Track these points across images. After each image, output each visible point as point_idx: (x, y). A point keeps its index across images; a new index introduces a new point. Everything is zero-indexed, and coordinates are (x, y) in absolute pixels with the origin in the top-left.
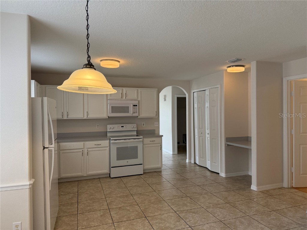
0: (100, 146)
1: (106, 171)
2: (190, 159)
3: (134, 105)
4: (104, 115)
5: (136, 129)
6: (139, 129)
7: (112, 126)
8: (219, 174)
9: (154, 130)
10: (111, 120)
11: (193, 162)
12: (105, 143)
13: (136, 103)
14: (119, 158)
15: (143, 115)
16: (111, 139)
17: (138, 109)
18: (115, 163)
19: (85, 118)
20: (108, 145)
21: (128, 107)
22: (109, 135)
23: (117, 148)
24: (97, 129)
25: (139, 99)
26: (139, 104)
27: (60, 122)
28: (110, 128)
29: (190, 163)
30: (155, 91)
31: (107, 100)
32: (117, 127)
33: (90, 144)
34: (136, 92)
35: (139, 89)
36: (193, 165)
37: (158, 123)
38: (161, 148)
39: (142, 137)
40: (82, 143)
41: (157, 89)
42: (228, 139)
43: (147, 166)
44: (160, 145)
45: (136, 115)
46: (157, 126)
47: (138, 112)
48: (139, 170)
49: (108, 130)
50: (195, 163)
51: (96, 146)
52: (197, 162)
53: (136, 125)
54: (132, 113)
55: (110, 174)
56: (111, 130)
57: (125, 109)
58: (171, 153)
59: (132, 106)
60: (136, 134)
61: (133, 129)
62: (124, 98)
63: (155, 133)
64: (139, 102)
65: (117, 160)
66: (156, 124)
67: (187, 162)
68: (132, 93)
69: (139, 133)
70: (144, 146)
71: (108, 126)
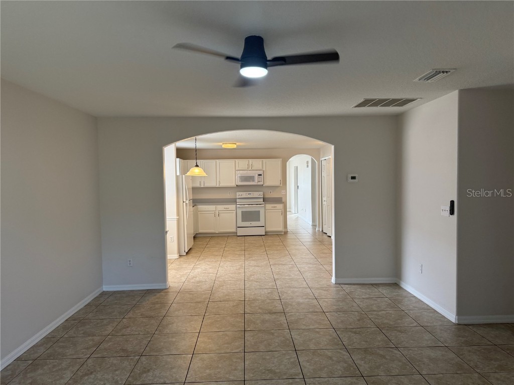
0: (228, 209)
1: (234, 230)
2: (319, 227)
3: (259, 175)
4: (233, 185)
5: (262, 197)
6: (265, 197)
7: (240, 193)
8: (330, 237)
9: (281, 198)
10: (239, 188)
11: (321, 230)
12: (232, 207)
13: (261, 172)
15: (267, 183)
17: (262, 178)
18: (241, 224)
19: (218, 186)
20: (235, 208)
21: (253, 177)
22: (238, 201)
23: (242, 212)
24: (228, 195)
25: (264, 169)
26: (263, 173)
27: (195, 190)
28: (239, 194)
29: (319, 231)
30: (279, 162)
31: (236, 170)
32: (244, 195)
33: (221, 207)
34: (261, 163)
35: (264, 160)
36: (321, 234)
37: (285, 191)
38: (282, 214)
39: (266, 203)
40: (215, 206)
43: (268, 229)
44: (281, 211)
45: (261, 183)
47: (262, 181)
48: (261, 231)
49: (238, 197)
50: (323, 231)
51: (225, 209)
53: (262, 193)
54: (257, 181)
55: (236, 233)
56: (240, 197)
57: (251, 178)
59: (257, 175)
60: (262, 200)
61: (260, 197)
62: (250, 169)
63: (282, 201)
64: (263, 171)
65: (242, 221)
66: (283, 192)
67: (317, 230)
68: (257, 164)
69: (264, 200)
70: (266, 211)
71: (237, 193)
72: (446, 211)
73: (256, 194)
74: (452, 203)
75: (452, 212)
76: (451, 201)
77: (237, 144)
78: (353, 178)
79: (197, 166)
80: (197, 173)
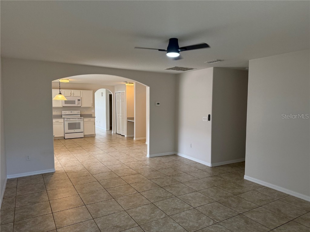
0: (58, 122)
1: (63, 135)
2: (114, 131)
3: (78, 100)
4: (61, 106)
5: (80, 114)
6: (82, 114)
8: (124, 136)
9: (92, 114)
10: (64, 108)
11: (115, 133)
12: (61, 120)
13: (79, 98)
14: (69, 129)
15: (84, 105)
16: (65, 118)
17: (81, 102)
18: (67, 131)
20: (63, 122)
21: (75, 101)
22: (63, 116)
23: (68, 123)
24: (56, 113)
25: (82, 96)
26: (81, 99)
28: (64, 112)
29: (114, 133)
30: (91, 92)
32: (68, 112)
34: (79, 92)
35: (82, 91)
36: (115, 135)
37: (94, 110)
38: (94, 124)
39: (83, 118)
41: (92, 91)
42: (128, 118)
43: (86, 134)
44: (93, 122)
45: (80, 105)
46: (93, 112)
48: (81, 135)
49: (63, 114)
50: (116, 133)
51: (56, 122)
52: (117, 133)
53: (80, 111)
54: (77, 104)
55: (64, 137)
56: (65, 114)
57: (73, 102)
58: (106, 129)
59: (77, 100)
60: (80, 116)
61: (78, 114)
62: (72, 96)
63: (92, 116)
64: (81, 98)
65: (68, 129)
66: (93, 111)
67: (112, 133)
68: (77, 93)
69: (81, 115)
70: (84, 123)
71: (63, 111)
72: (206, 119)
73: (75, 112)
74: (209, 116)
75: (209, 119)
76: (209, 115)
77: (70, 80)
78: (158, 104)
79: (60, 93)
80: (60, 98)
